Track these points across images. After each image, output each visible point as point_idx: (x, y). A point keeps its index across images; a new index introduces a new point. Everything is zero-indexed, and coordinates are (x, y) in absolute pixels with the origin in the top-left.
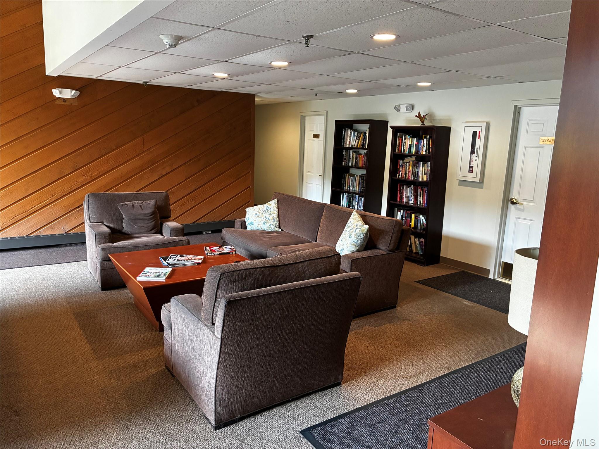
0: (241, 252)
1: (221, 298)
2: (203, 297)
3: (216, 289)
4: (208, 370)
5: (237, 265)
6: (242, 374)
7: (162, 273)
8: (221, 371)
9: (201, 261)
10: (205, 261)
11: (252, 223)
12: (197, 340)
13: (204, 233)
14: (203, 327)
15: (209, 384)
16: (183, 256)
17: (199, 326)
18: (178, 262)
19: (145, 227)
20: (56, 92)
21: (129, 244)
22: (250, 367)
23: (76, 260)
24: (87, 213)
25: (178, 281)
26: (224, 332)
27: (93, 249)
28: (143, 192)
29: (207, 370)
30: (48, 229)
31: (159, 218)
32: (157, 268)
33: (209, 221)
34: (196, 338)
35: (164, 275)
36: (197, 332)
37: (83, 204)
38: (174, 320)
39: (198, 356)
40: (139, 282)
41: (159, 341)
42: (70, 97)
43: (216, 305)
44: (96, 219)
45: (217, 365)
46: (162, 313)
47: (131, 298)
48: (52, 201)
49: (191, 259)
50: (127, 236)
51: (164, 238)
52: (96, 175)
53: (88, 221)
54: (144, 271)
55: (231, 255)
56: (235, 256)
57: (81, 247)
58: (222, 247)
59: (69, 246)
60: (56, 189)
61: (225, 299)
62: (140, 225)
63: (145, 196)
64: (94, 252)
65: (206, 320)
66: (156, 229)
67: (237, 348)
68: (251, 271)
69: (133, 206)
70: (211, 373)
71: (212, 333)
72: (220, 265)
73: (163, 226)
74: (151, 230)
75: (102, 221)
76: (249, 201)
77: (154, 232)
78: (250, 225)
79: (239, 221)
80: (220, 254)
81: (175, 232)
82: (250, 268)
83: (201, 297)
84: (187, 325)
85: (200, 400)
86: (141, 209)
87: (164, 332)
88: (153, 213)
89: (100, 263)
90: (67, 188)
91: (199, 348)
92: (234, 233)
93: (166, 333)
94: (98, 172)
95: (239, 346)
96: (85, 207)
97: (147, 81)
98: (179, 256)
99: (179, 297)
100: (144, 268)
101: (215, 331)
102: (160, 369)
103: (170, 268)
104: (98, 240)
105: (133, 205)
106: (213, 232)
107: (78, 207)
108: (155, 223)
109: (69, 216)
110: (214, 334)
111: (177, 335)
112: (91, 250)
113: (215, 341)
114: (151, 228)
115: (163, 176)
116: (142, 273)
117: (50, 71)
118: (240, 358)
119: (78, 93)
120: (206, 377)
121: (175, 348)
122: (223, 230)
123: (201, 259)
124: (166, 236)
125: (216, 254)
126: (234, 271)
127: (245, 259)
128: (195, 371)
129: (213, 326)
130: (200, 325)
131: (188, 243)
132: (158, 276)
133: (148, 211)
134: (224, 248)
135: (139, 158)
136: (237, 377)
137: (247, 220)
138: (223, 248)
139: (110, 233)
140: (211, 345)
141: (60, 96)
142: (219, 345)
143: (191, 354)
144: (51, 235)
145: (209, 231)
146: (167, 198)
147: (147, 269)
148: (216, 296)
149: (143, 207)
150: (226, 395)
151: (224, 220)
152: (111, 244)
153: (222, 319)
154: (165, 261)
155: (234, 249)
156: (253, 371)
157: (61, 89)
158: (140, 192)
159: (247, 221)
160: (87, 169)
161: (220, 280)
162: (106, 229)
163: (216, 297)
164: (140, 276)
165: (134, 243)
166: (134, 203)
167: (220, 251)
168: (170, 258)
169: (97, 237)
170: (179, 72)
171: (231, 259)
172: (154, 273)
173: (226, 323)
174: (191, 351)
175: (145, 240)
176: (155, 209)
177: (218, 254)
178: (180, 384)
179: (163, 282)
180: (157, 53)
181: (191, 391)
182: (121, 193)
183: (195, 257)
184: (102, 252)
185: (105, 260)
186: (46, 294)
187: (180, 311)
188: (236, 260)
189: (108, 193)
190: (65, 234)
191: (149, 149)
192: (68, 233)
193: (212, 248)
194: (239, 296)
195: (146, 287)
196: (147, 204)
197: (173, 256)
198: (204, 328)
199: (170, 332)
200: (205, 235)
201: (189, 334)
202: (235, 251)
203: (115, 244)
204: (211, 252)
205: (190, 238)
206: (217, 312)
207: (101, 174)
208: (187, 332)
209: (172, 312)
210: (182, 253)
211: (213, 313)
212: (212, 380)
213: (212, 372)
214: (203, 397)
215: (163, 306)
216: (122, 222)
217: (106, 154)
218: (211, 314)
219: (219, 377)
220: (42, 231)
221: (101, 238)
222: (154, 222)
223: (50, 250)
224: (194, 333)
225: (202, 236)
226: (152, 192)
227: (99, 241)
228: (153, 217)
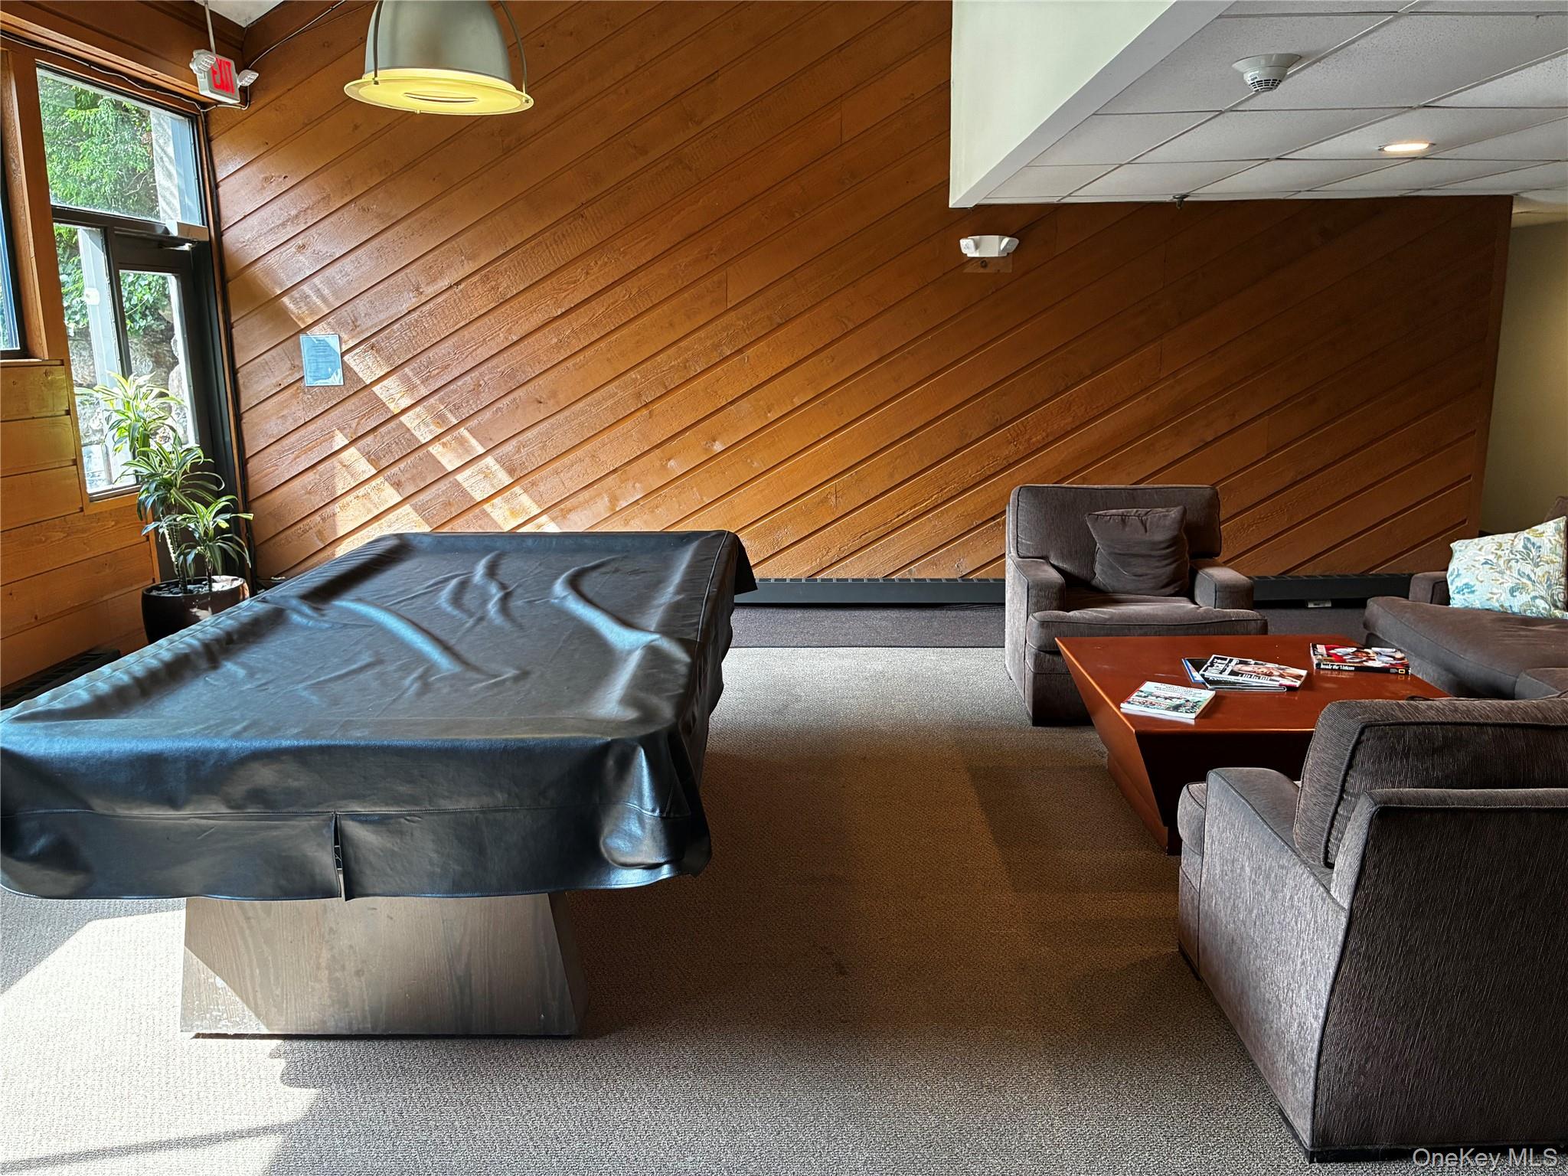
0: (1423, 671)
1: (1357, 796)
2: (1303, 782)
3: (1344, 768)
4: (1303, 991)
5: (1416, 707)
6: (1409, 1027)
7: (1188, 701)
8: (1342, 1004)
9: (1298, 684)
10: (1309, 683)
11: (1468, 588)
12: (1274, 897)
13: (1311, 605)
14: (1294, 865)
15: (1302, 1028)
16: (1246, 663)
17: (1284, 862)
18: (1233, 678)
19: (1149, 577)
20: (968, 247)
21: (1107, 617)
22: (1434, 1014)
23: (981, 644)
24: (1013, 533)
25: (1230, 730)
26: (1361, 893)
27: (1021, 622)
28: (1151, 486)
29: (1299, 987)
30: (926, 565)
31: (1187, 556)
32: (1176, 687)
33: (1327, 573)
34: (1273, 891)
35: (1193, 707)
36: (1276, 876)
37: (1004, 512)
38: (1211, 830)
39: (1274, 942)
40: (1126, 715)
41: (1169, 880)
42: (997, 255)
43: (1340, 811)
44: (1031, 550)
45: (1330, 981)
46: (1179, 807)
47: (1101, 754)
48: (939, 502)
49: (1270, 675)
50: (1105, 597)
51: (1198, 608)
52: (1038, 441)
53: (1014, 553)
54: (1142, 689)
55: (1393, 677)
56: (1405, 682)
57: (992, 613)
58: (1366, 650)
59: (967, 609)
60: (950, 473)
61: (1373, 799)
62: (1140, 571)
63: (1156, 497)
64: (1021, 630)
65: (1309, 847)
66: (1179, 583)
67: (1398, 948)
68: (1464, 730)
69: (1123, 521)
70: (1309, 999)
71: (1322, 889)
72: (1363, 701)
73: (1199, 577)
74: (1164, 587)
75: (1045, 554)
76: (1464, 522)
77: (1173, 592)
78: (1464, 594)
79: (1424, 578)
80: (1357, 669)
81: (1230, 595)
82: (1458, 720)
83: (1296, 782)
84: (1247, 851)
85: (1270, 1066)
86: (1143, 530)
87: (1182, 856)
88: (1174, 542)
89: (1033, 657)
90: (972, 473)
91: (1279, 923)
92: (1406, 612)
93: (1188, 861)
94: (1044, 434)
95: (1405, 944)
96: (1010, 518)
97: (1184, 192)
98: (1235, 660)
99: (1229, 771)
100: (1142, 683)
101: (1333, 885)
102: (1164, 951)
103: (1211, 690)
104: (1034, 600)
105: (1123, 519)
106: (1338, 604)
107: (993, 518)
108: (1176, 568)
109: (972, 539)
110: (1328, 891)
111: (1217, 872)
112: (1014, 623)
113: (1330, 913)
114: (1165, 581)
115: (1207, 444)
116: (1136, 694)
117: (960, 195)
118: (1406, 980)
119: (1016, 241)
120: (1294, 1007)
121: (1209, 906)
122: (1370, 602)
123: (1298, 677)
124: (1204, 604)
125: (1347, 668)
126: (1404, 724)
127: (1440, 695)
128: (1262, 983)
129: (1328, 870)
130: (1287, 859)
131: (1264, 629)
132: (1176, 708)
133: (1161, 536)
134: (1372, 655)
135: (1147, 398)
136: (1391, 1032)
137: (1451, 578)
138: (1368, 653)
139: (1062, 585)
140: (1316, 922)
141: (977, 255)
142: (1343, 927)
143: (1254, 932)
144: (931, 580)
145: (1325, 600)
146: (1213, 503)
147: (1149, 686)
148: (1343, 786)
149: (1148, 525)
150: (1350, 1073)
151: (1374, 572)
152: (1061, 613)
153: (1358, 857)
154: (1198, 670)
155: (1402, 659)
156: (1444, 1028)
157: (978, 237)
158: (1142, 486)
159: (1453, 580)
160: (1020, 426)
161: (1358, 742)
162: (1054, 576)
163: (1343, 790)
164: (1129, 703)
165: (1120, 615)
166: (1128, 512)
167: (1358, 660)
168: (1212, 665)
169: (1033, 592)
170: (1277, 156)
171: (1392, 687)
172: (1166, 699)
173: (1368, 869)
174: (1255, 924)
175: (1149, 611)
176: (1180, 530)
177: (1353, 668)
178: (1216, 1004)
179: (1188, 725)
180: (1221, 112)
181: (1247, 1032)
182: (1096, 486)
183: (1283, 669)
184: (1040, 630)
185: (1047, 652)
186: (915, 714)
187: (1230, 809)
188: (1409, 693)
189: (1063, 485)
190: (960, 581)
191: (1175, 373)
192: (967, 577)
193: (1333, 649)
194: (1416, 799)
195: (1143, 732)
196: (1160, 518)
197: (1219, 661)
198: (1300, 869)
199: (1200, 860)
200: (1312, 612)
201: (1253, 877)
202: (1407, 667)
203: (1071, 613)
204: (1331, 661)
205: (1273, 616)
206: (1343, 834)
207: (1051, 438)
208: (1248, 869)
209: (1209, 809)
210: (1244, 653)
211: (1329, 833)
212: (1313, 1021)
213: (1313, 998)
214: (1281, 1060)
215: (1185, 788)
216: (1093, 561)
217: (1067, 389)
218: (1322, 836)
219: (1333, 1018)
220: (914, 570)
221: (1040, 596)
222: (1173, 566)
223: (927, 613)
224: (1268, 877)
225: (1303, 612)
226: (1174, 485)
227: (1036, 604)
228: (1173, 552)
